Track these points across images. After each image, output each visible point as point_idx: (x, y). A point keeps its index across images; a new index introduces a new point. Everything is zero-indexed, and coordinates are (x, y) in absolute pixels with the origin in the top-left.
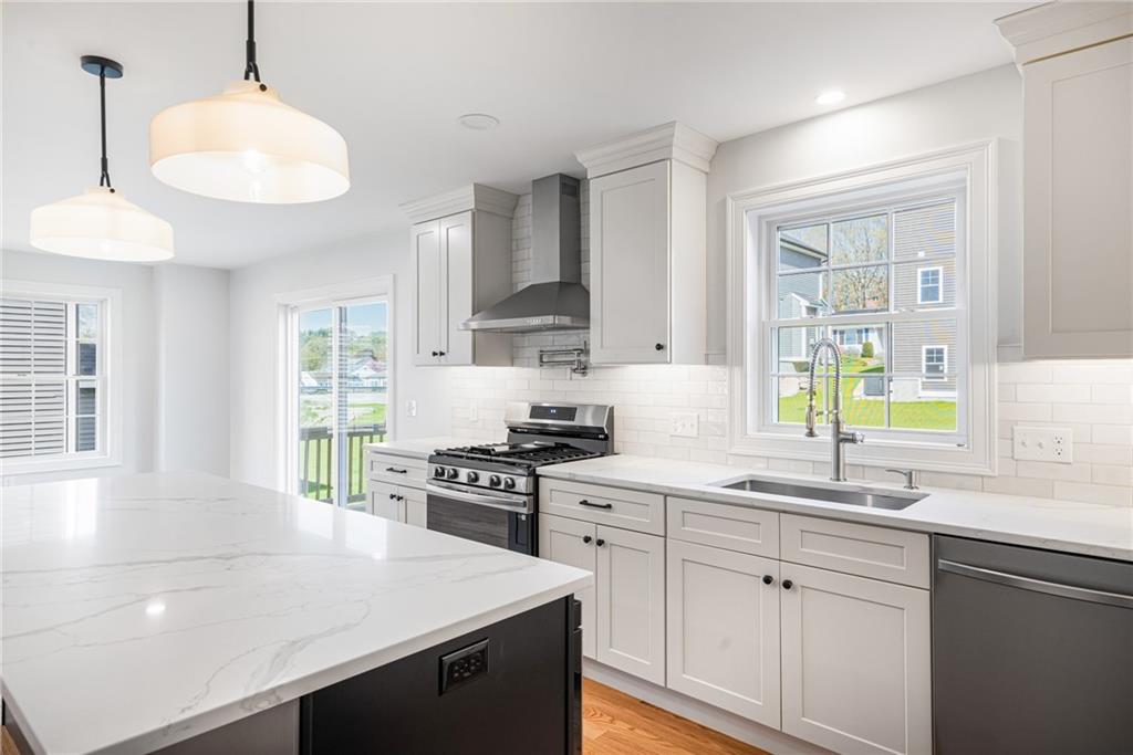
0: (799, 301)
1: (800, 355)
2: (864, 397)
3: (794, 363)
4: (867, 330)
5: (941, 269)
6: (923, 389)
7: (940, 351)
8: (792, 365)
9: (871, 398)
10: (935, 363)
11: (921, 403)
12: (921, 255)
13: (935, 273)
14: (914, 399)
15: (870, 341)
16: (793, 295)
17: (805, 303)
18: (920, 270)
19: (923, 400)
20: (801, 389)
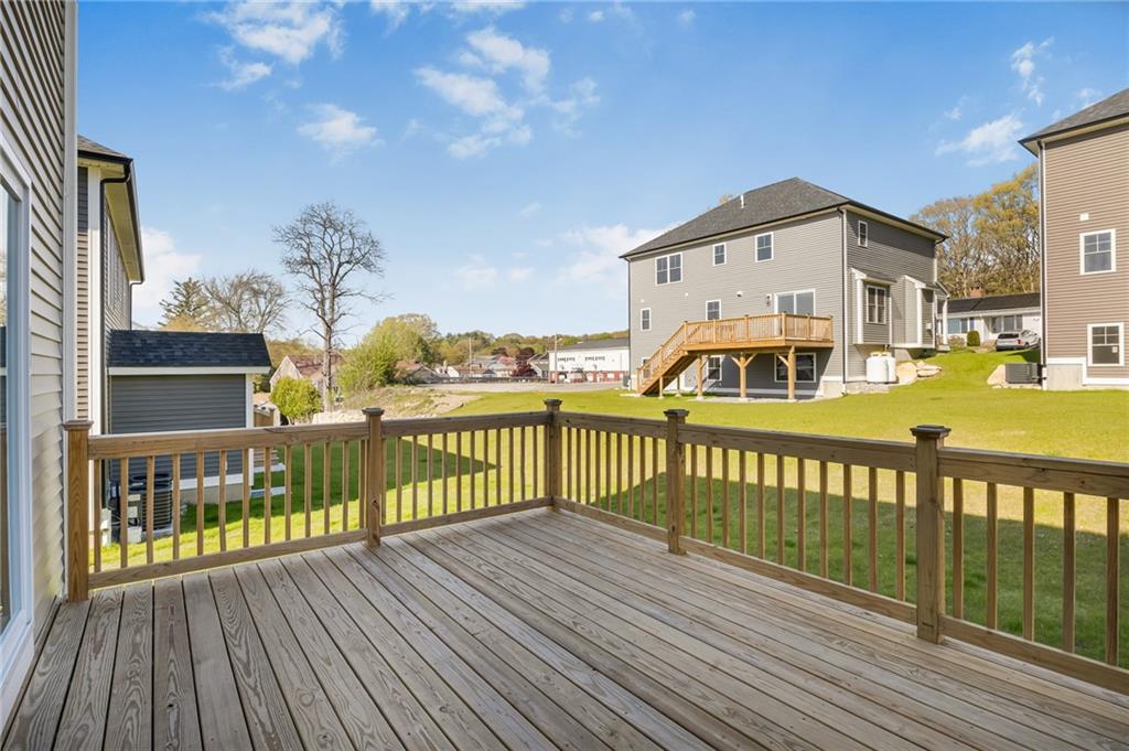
0: (913, 284)
1: (916, 341)
2: (1006, 386)
3: (908, 349)
4: (972, 319)
5: (1113, 232)
6: (1089, 375)
7: (1114, 330)
8: (906, 352)
9: (1014, 386)
10: (1106, 344)
11: (1087, 391)
12: (1084, 217)
13: (1107, 236)
14: (1079, 388)
15: (975, 329)
16: (907, 277)
17: (920, 285)
18: (1082, 236)
19: (1089, 388)
20: (919, 376)
